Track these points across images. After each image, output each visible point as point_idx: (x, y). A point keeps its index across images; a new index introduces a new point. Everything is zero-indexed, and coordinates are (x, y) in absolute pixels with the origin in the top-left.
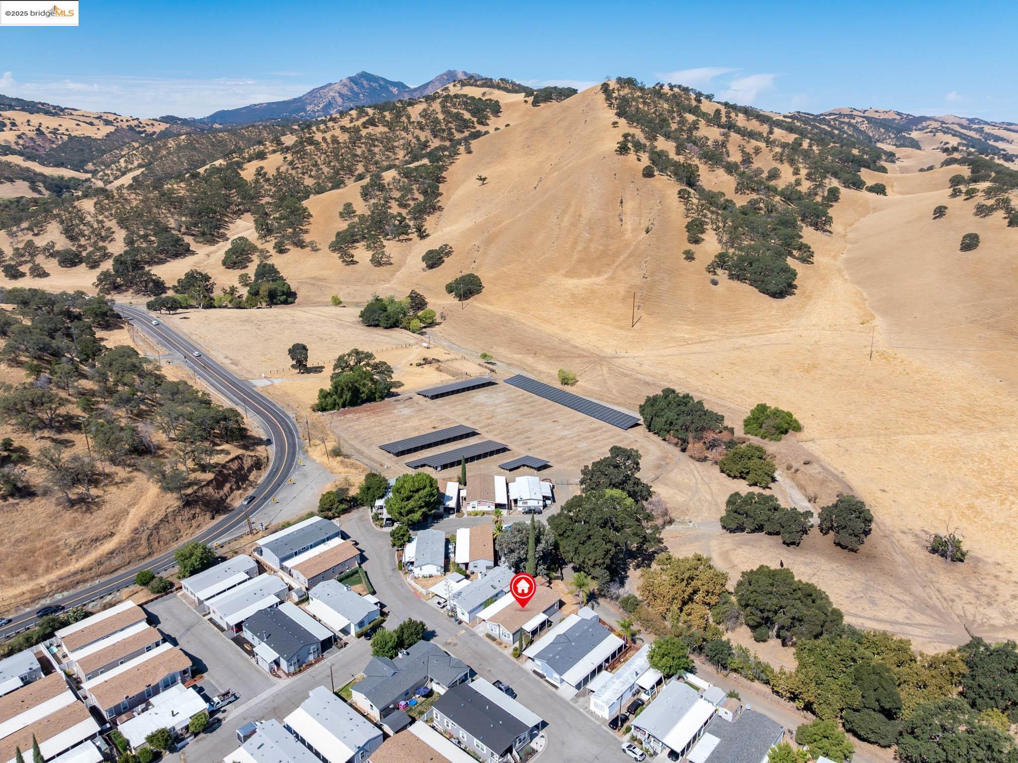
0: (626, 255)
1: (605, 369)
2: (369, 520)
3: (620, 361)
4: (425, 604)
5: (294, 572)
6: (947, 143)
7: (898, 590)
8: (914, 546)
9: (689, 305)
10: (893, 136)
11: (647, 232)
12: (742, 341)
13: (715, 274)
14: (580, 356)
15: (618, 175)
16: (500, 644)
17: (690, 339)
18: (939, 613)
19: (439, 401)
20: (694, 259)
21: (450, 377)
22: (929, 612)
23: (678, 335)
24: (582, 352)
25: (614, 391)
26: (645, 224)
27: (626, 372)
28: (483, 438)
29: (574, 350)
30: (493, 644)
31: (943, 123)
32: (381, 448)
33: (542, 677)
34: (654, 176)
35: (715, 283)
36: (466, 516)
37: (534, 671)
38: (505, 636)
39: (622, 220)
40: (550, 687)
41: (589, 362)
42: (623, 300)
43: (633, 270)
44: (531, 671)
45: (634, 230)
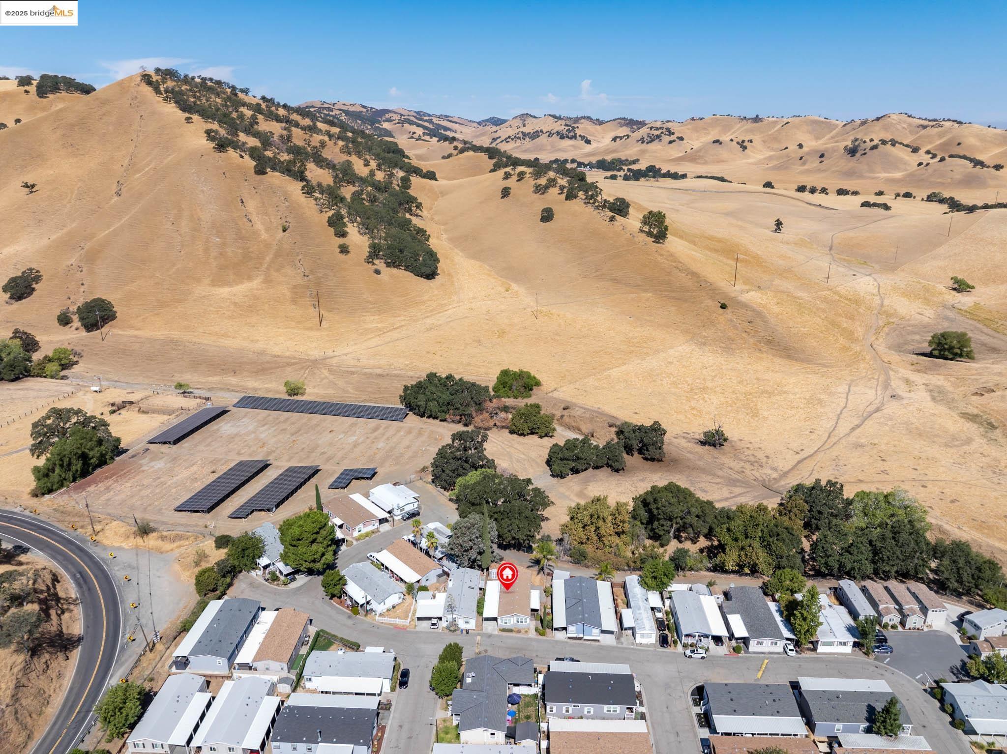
0: (271, 256)
1: (325, 373)
2: (264, 585)
3: (334, 361)
4: (417, 632)
5: (255, 665)
6: (414, 133)
7: (710, 477)
8: (690, 444)
9: (365, 297)
10: (369, 127)
11: (284, 231)
12: (429, 321)
13: (374, 264)
14: (289, 364)
15: (227, 174)
16: (519, 632)
17: (384, 328)
18: (742, 482)
19: (186, 444)
20: (348, 252)
21: (166, 417)
22: (738, 484)
23: (370, 326)
24: (289, 360)
25: (351, 390)
26: (277, 223)
27: (349, 369)
28: (277, 467)
29: (278, 360)
30: (514, 634)
31: (402, 115)
32: (179, 509)
33: (580, 639)
34: (267, 173)
35: (378, 272)
36: (355, 543)
37: (569, 638)
38: (522, 622)
39: (250, 221)
40: (593, 643)
41: (302, 368)
42: (294, 301)
43: (289, 270)
44: (566, 640)
45: (267, 230)
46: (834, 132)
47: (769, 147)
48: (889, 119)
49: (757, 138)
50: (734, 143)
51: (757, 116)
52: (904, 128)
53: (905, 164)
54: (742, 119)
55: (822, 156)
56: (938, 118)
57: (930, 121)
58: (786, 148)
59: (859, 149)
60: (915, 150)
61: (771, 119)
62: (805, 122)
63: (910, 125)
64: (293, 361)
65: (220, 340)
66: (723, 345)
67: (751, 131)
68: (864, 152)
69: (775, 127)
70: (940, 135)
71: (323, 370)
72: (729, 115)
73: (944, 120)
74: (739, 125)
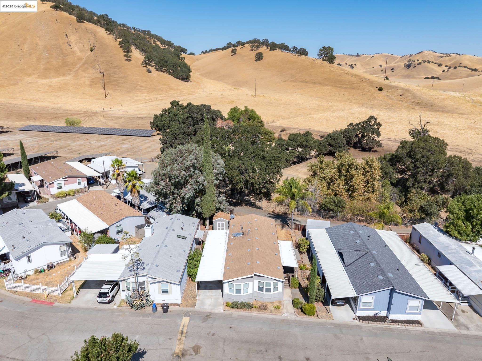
0: (81, 64)
9: (139, 84)
11: (92, 51)
13: (147, 68)
15: (59, 21)
16: (263, 308)
17: (150, 99)
20: (131, 60)
23: (140, 98)
24: (77, 112)
26: (88, 47)
27: (119, 116)
29: (69, 112)
30: (254, 313)
34: (84, 22)
35: (150, 72)
36: (51, 200)
37: (361, 318)
38: (268, 290)
39: (70, 46)
40: (411, 327)
41: (84, 117)
42: (91, 86)
43: (91, 71)
44: (357, 322)
45: (81, 51)
46: (396, 61)
47: (364, 68)
48: (424, 53)
49: (358, 64)
50: (347, 65)
51: (358, 54)
52: (432, 57)
53: (435, 71)
54: (350, 56)
55: (392, 69)
56: (448, 53)
57: (444, 54)
58: (374, 67)
59: (412, 65)
60: (440, 65)
61: (364, 55)
62: (382, 56)
63: (434, 56)
64: (79, 112)
65: (31, 103)
66: (386, 107)
67: (355, 61)
68: (414, 66)
69: (367, 59)
70: (450, 60)
71: (100, 117)
72: (343, 54)
73: (451, 54)
74: (349, 58)
